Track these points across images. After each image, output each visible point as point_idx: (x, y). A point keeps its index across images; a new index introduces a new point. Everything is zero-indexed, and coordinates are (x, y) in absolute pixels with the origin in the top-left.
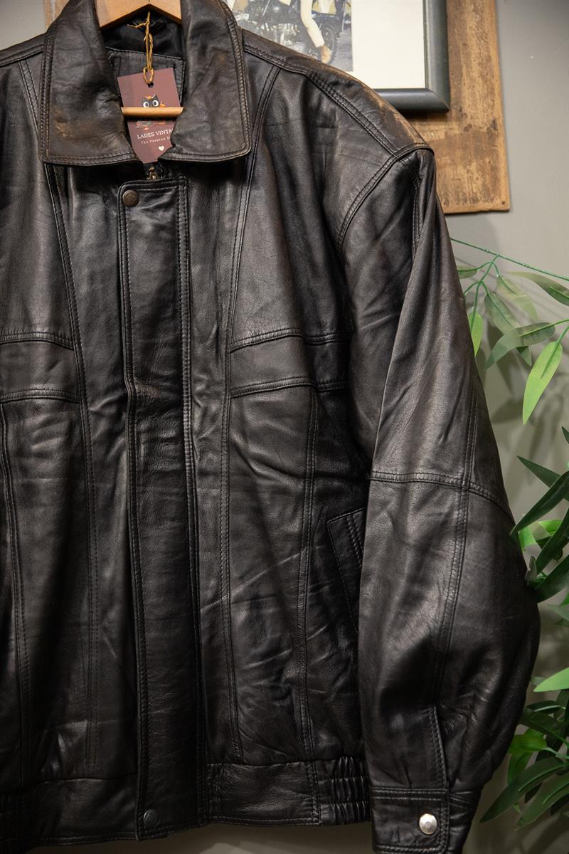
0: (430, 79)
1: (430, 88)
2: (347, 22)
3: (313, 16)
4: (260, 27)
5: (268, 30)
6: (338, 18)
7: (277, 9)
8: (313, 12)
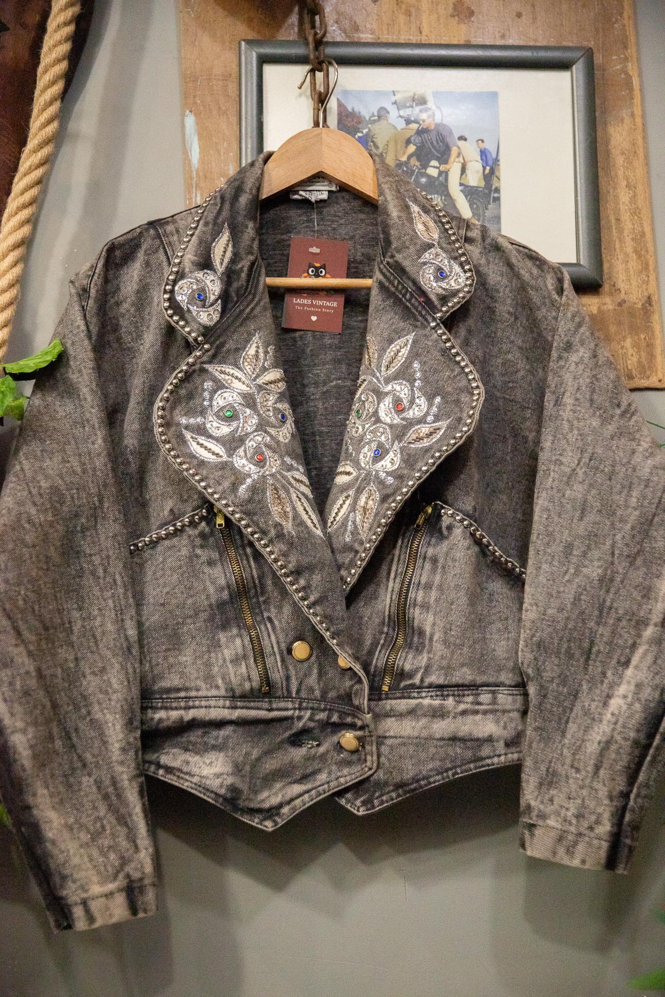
0: (581, 254)
1: (582, 263)
2: (496, 195)
3: (462, 188)
6: (487, 191)
7: (423, 180)
8: (461, 184)
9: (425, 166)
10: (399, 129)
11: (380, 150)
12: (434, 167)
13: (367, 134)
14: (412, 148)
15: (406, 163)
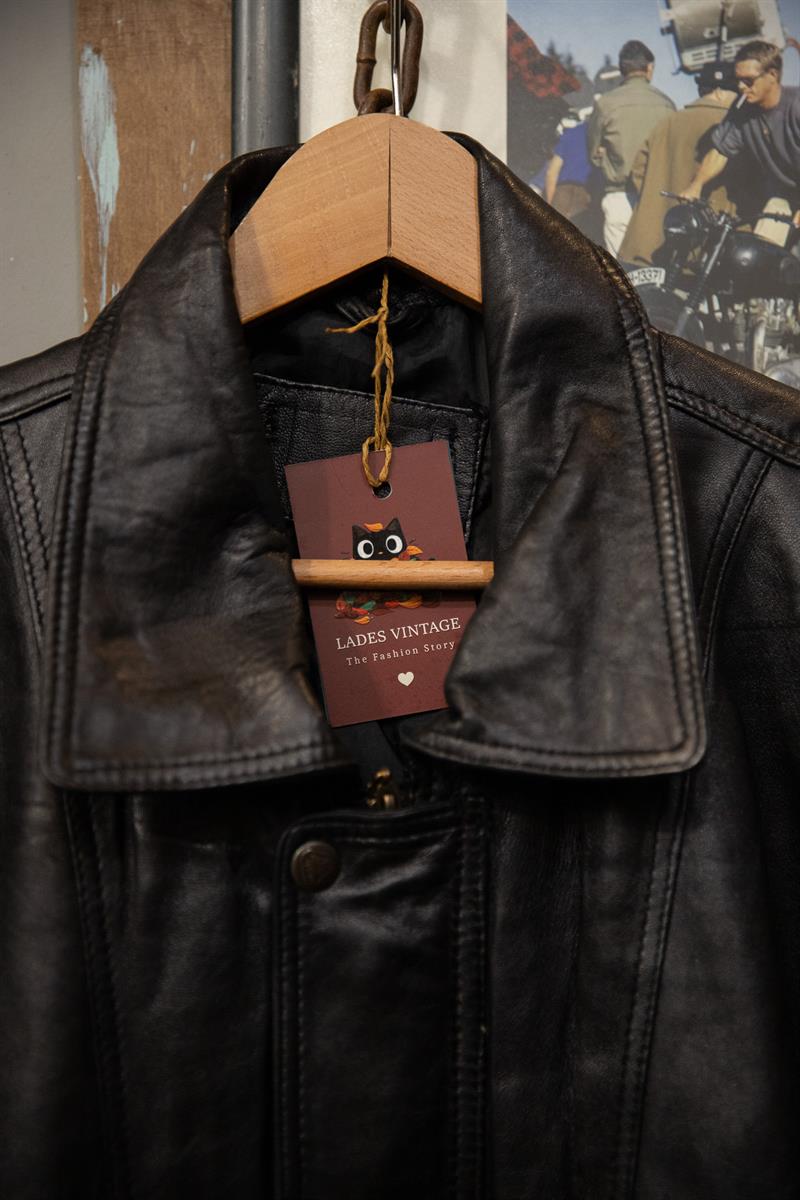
4: (696, 307)
5: (719, 315)
7: (747, 255)
9: (752, 212)
10: (680, 107)
11: (626, 171)
12: (777, 217)
13: (593, 117)
14: (715, 162)
15: (698, 207)
